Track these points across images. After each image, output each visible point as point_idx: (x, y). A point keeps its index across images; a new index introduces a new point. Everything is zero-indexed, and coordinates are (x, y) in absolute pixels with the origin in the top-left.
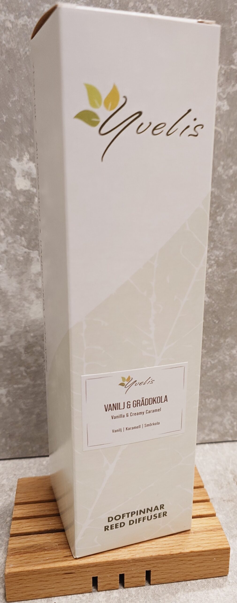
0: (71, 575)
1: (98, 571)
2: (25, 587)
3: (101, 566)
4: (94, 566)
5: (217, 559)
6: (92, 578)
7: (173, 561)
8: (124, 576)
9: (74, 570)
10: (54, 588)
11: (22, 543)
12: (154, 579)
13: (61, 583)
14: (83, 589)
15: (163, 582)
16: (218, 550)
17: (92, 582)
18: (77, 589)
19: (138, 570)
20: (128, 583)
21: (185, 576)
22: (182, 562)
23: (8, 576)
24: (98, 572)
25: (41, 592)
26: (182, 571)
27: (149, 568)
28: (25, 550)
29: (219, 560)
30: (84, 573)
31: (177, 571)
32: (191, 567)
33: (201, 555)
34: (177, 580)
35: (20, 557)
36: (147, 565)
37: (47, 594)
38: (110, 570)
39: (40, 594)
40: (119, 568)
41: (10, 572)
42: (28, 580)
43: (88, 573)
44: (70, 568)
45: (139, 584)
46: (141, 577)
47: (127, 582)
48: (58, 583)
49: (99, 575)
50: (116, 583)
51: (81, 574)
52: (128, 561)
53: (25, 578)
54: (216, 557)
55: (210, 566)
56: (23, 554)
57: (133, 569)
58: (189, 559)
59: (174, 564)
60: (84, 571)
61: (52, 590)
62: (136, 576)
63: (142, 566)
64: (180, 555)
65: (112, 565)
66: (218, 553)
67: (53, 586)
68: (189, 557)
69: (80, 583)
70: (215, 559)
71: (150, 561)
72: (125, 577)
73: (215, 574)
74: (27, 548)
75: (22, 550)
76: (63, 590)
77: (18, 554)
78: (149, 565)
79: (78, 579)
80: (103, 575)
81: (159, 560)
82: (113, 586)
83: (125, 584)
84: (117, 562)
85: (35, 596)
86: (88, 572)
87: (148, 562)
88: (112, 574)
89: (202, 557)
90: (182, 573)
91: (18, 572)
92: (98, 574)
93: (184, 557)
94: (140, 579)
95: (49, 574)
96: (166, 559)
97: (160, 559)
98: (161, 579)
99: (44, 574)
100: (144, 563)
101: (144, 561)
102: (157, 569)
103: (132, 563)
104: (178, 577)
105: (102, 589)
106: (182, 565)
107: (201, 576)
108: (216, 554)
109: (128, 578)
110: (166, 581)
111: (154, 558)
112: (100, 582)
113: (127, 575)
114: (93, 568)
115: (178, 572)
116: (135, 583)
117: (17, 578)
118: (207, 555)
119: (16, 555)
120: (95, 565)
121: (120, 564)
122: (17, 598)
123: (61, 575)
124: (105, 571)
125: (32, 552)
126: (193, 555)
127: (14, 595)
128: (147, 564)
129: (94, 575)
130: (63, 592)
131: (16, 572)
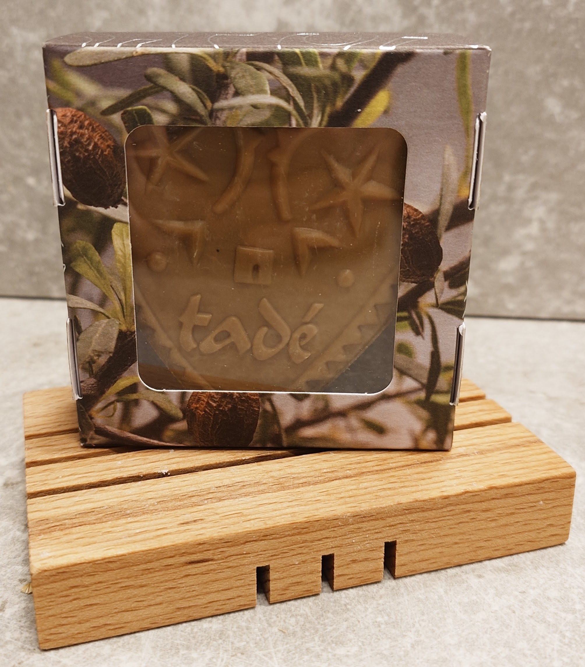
0: (205, 566)
1: (270, 552)
2: (87, 605)
3: (278, 536)
4: (261, 538)
5: (547, 502)
6: (255, 571)
7: (448, 514)
8: (334, 559)
9: (211, 552)
10: (160, 604)
11: (64, 507)
12: (402, 562)
13: (179, 588)
14: (232, 601)
15: (423, 569)
16: (549, 481)
17: (256, 582)
18: (218, 603)
19: (367, 542)
20: (342, 579)
21: (474, 551)
22: (468, 514)
23: (41, 580)
24: (270, 555)
25: (128, 616)
26: (468, 537)
27: (394, 535)
28: (74, 521)
29: (550, 506)
30: (234, 557)
31: (456, 539)
32: (488, 525)
33: (512, 494)
34: (456, 561)
35: (64, 535)
36: (387, 528)
37: (143, 620)
38: (300, 547)
39: (125, 623)
40: (319, 540)
41: (46, 569)
42: (94, 587)
43: (245, 557)
44: (200, 547)
45: (370, 577)
46: (374, 559)
47: (340, 574)
48: (169, 591)
49: (272, 562)
50: (313, 580)
51: (228, 562)
52: (343, 519)
53: (87, 580)
54: (545, 497)
55: (530, 522)
56: (72, 528)
57: (354, 541)
58: (484, 506)
59: (450, 522)
60: (235, 552)
61: (155, 609)
62: (361, 559)
63: (377, 531)
64: (464, 496)
65: (303, 534)
66: (549, 488)
67: (159, 600)
68: (483, 502)
69: (225, 585)
70: (541, 502)
71: (395, 516)
72: (335, 561)
73: (539, 541)
74: (77, 516)
75: (66, 521)
76: (184, 608)
77: (59, 530)
78: (393, 527)
79: (222, 575)
80: (284, 560)
81: (415, 513)
82: (306, 587)
83: (335, 580)
84: (317, 524)
85: (112, 627)
86: (246, 554)
87: (391, 519)
88: (304, 558)
89: (514, 499)
90: (467, 545)
91: (68, 567)
92: (271, 558)
93: (473, 503)
94: (372, 565)
95: (149, 566)
96: (431, 510)
97: (418, 510)
98: (420, 561)
99: (136, 568)
100: (381, 523)
101: (382, 519)
102: (411, 535)
103: (353, 524)
104: (458, 555)
105: (280, 596)
106: (467, 522)
107: (509, 548)
108: (547, 490)
109: (342, 566)
110: (430, 566)
111: (404, 508)
112: (275, 579)
113: (340, 556)
114: (257, 543)
115: (458, 541)
116: (359, 576)
117: (66, 582)
118: (524, 495)
119: (53, 533)
120: (262, 534)
121: (324, 529)
122: (67, 638)
123: (178, 567)
124: (287, 551)
125: (95, 521)
126: (494, 497)
127: (60, 631)
128: (388, 525)
129: (260, 562)
130: (185, 612)
131: (61, 568)
